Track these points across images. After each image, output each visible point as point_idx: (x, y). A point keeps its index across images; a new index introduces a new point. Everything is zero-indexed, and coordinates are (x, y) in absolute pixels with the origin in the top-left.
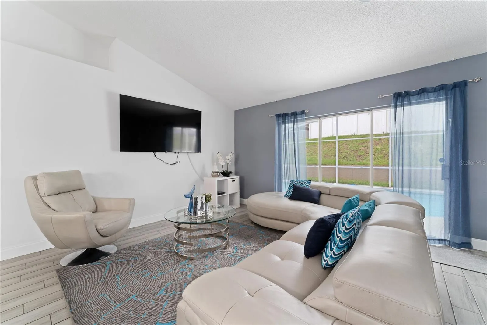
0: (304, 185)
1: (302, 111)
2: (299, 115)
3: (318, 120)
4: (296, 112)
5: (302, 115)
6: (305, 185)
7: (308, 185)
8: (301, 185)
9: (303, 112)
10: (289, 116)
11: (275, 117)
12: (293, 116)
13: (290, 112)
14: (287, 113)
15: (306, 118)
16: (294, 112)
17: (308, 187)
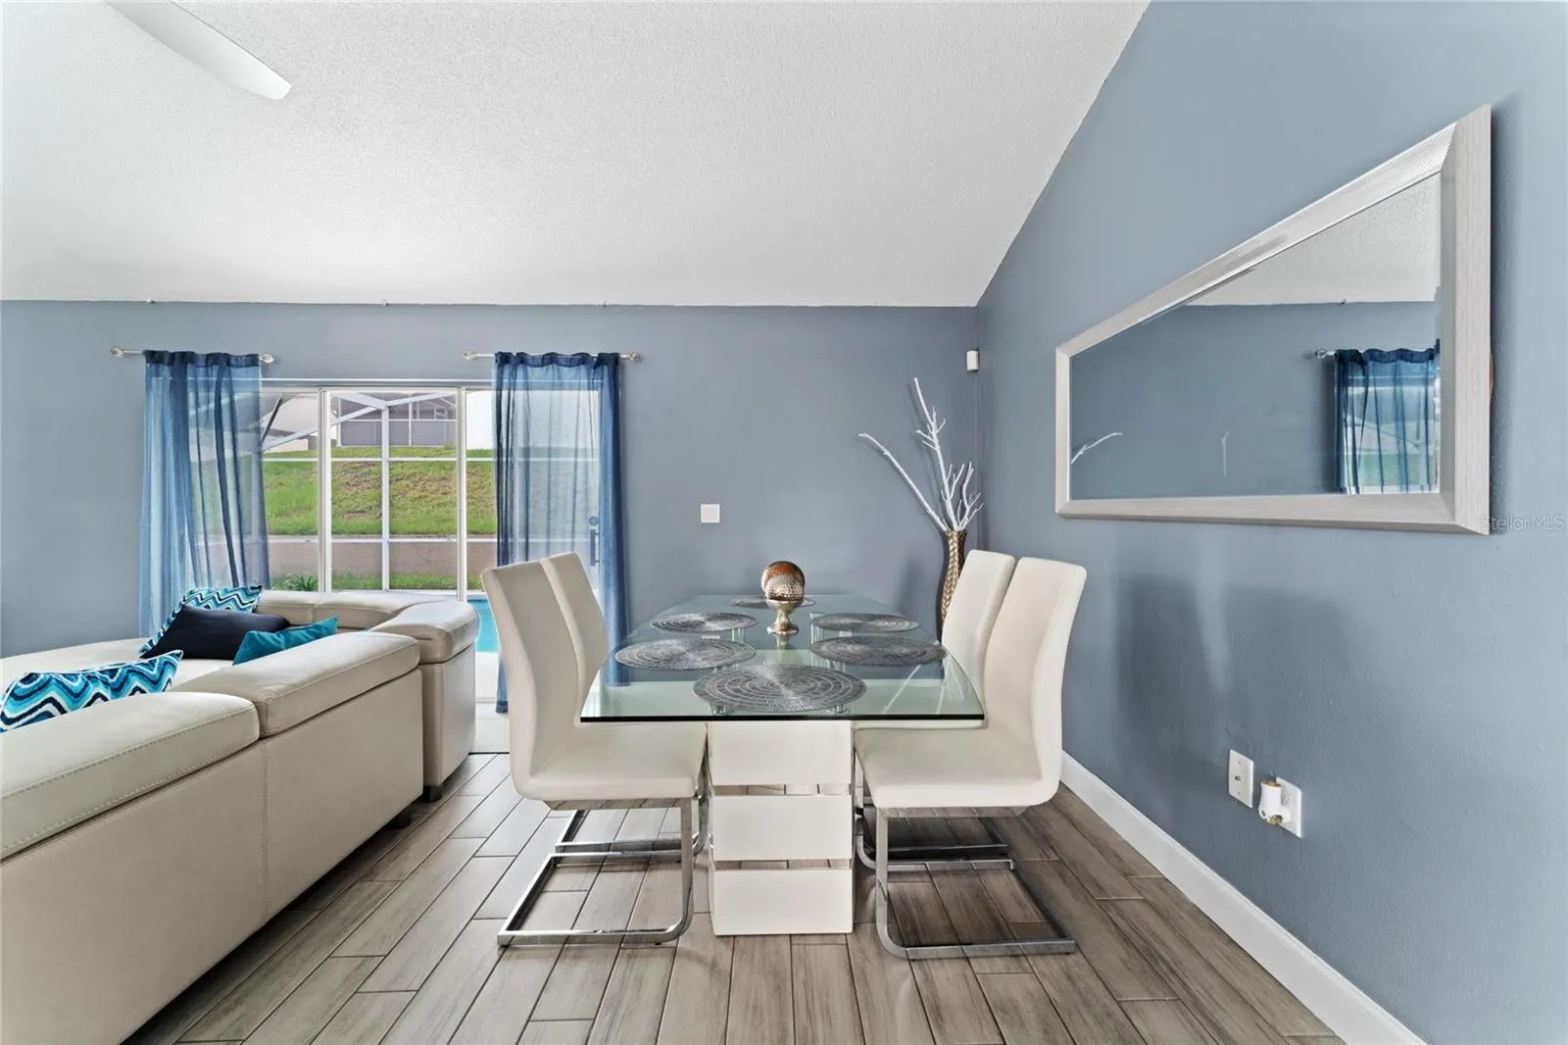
0: (231, 603)
1: (248, 356)
2: (237, 367)
3: (317, 395)
4: (226, 355)
5: (251, 369)
6: (231, 605)
7: (243, 604)
8: (218, 605)
9: (252, 360)
10: (200, 364)
11: (143, 359)
12: (215, 370)
13: (202, 349)
14: (193, 353)
15: (263, 382)
16: (220, 354)
17: (244, 609)
